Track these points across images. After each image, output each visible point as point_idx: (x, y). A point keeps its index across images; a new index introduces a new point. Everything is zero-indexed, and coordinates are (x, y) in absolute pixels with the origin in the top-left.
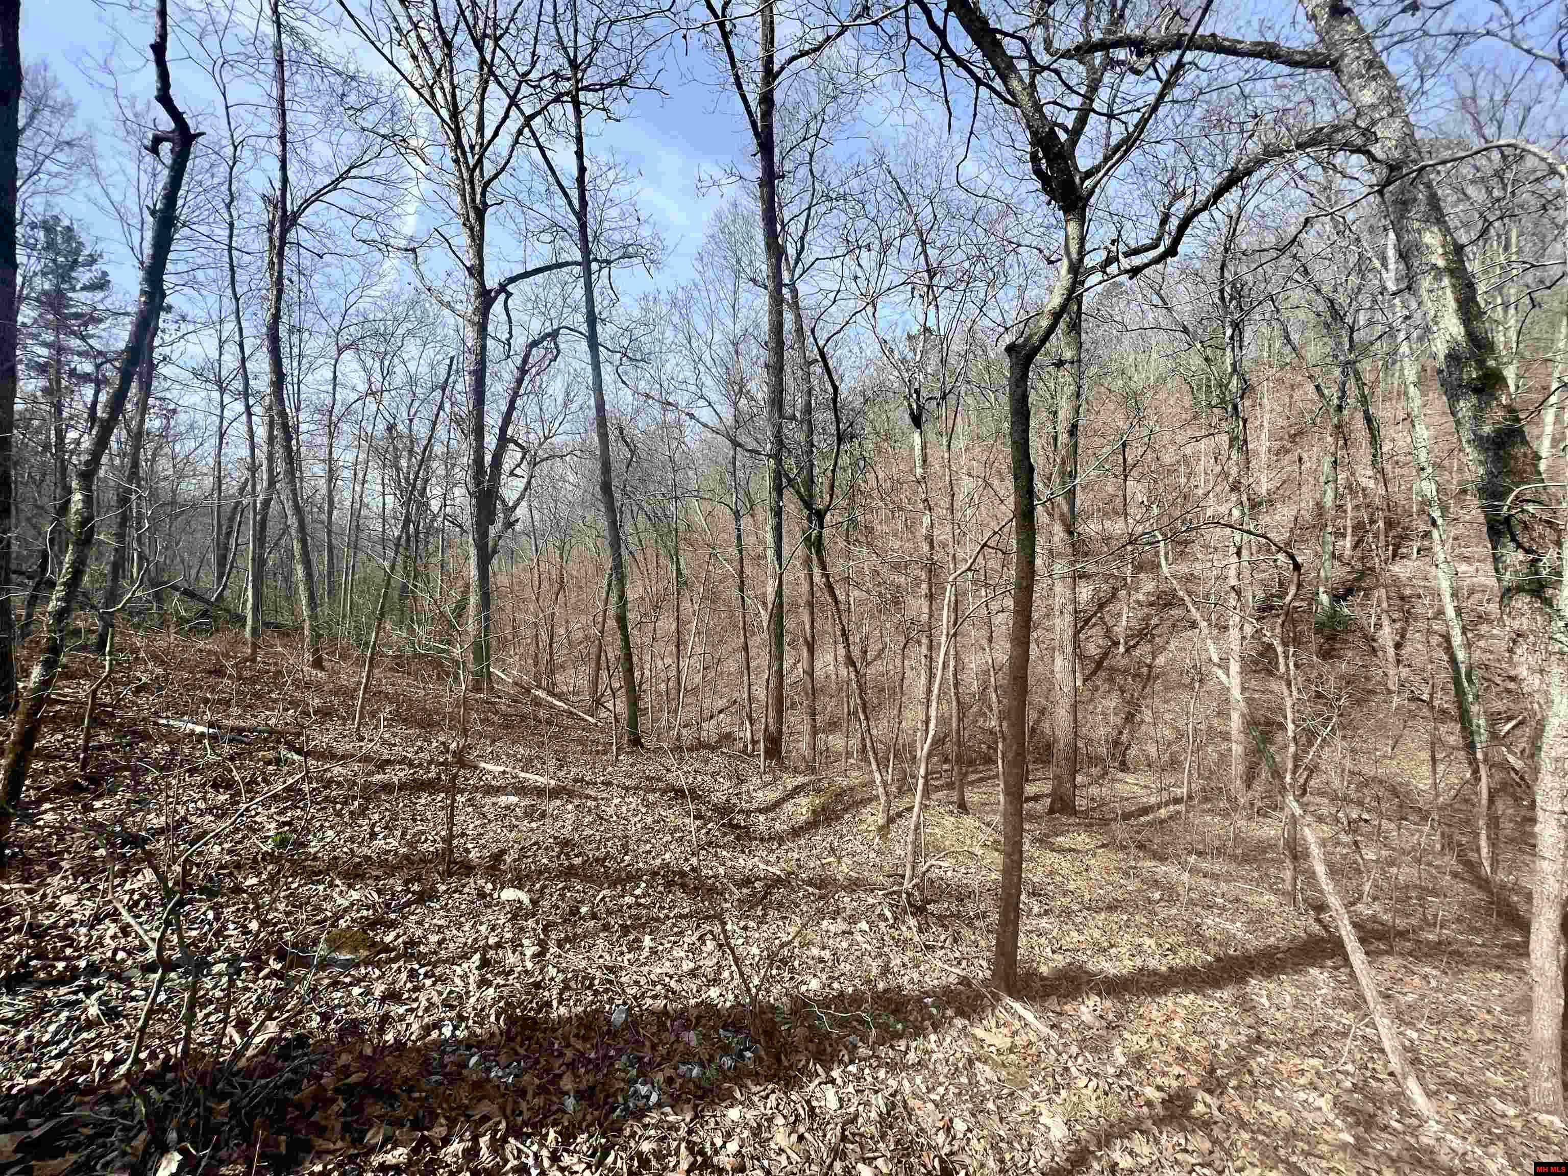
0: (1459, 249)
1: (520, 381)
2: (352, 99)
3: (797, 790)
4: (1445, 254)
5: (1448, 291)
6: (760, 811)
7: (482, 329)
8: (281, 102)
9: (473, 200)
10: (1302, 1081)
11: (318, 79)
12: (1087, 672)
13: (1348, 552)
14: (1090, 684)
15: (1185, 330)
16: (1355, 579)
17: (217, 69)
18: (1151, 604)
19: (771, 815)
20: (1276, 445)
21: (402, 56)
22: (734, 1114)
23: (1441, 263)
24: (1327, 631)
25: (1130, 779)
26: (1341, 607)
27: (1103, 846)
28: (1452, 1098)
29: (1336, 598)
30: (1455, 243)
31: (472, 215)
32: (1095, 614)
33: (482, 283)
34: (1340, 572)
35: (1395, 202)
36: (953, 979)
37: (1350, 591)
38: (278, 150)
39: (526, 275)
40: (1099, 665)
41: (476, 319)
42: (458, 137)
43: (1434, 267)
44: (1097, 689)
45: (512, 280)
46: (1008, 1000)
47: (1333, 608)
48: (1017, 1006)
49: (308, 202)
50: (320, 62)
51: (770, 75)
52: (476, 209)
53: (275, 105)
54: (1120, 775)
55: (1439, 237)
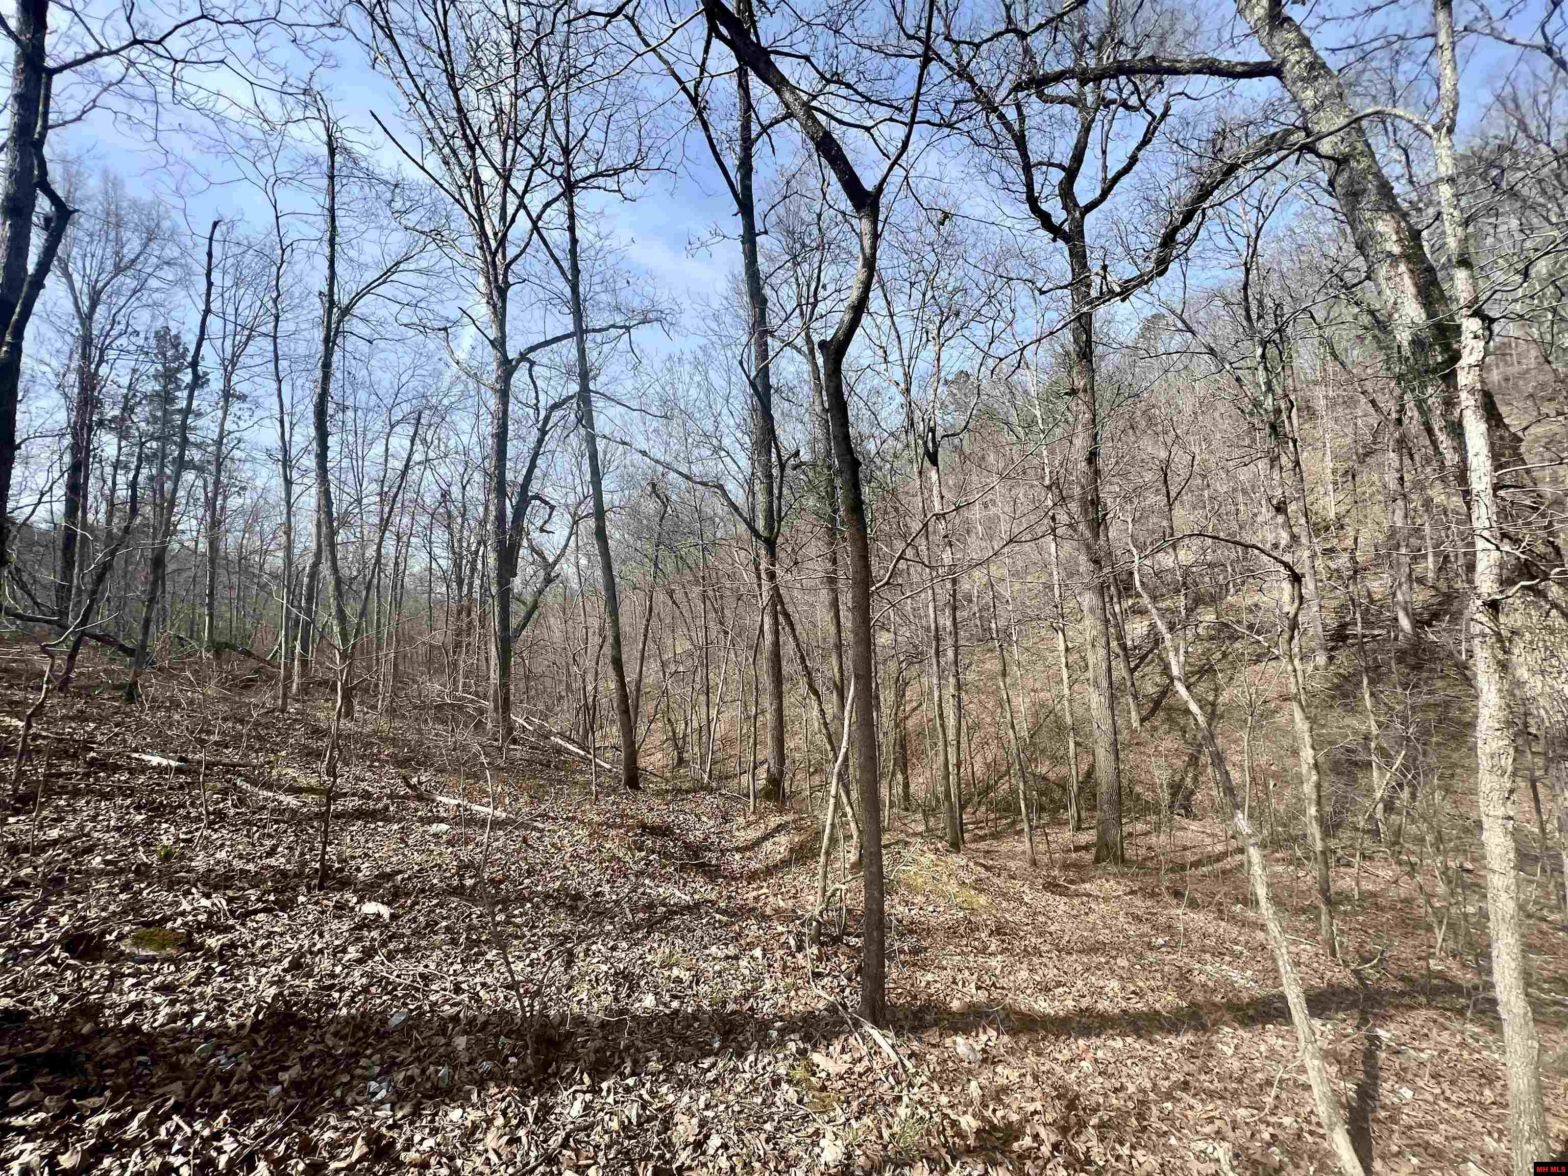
0: (1416, 235)
1: (540, 441)
2: (397, 205)
3: (779, 829)
4: (1400, 240)
5: (1406, 277)
6: (738, 849)
7: (504, 395)
8: (332, 210)
9: (496, 280)
10: (1208, 1129)
11: (367, 189)
12: (1144, 713)
13: (1431, 575)
14: (1147, 724)
15: (1212, 352)
16: (1440, 604)
17: (269, 185)
18: (1212, 638)
19: (748, 854)
20: (1342, 467)
21: (433, 163)
22: (456, 1115)
23: (1396, 250)
24: (1412, 661)
25: (1194, 826)
26: (1426, 633)
27: (1132, 892)
28: (1415, 1161)
29: (1419, 623)
30: (1410, 228)
31: (495, 293)
32: (1151, 651)
33: (504, 355)
34: (1421, 597)
35: (1346, 195)
36: (821, 1005)
37: (1436, 616)
38: (327, 251)
39: (547, 343)
40: (1157, 704)
41: (498, 386)
42: (482, 227)
43: (1390, 254)
44: (1155, 729)
45: (532, 349)
46: (868, 1028)
47: (1417, 635)
48: (876, 1034)
49: (360, 295)
50: (370, 176)
51: (747, 143)
52: (498, 288)
53: (326, 212)
54: (1185, 822)
55: (1393, 224)
